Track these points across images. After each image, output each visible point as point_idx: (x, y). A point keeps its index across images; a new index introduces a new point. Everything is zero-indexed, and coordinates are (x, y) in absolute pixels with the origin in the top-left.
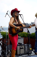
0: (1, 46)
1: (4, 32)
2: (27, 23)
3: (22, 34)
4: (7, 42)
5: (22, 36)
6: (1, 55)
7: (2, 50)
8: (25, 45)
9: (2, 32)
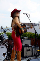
0: (7, 47)
1: (10, 33)
2: (35, 23)
3: (29, 35)
4: (12, 43)
5: (29, 37)
6: (7, 57)
7: (7, 52)
8: (32, 46)
9: (7, 33)
